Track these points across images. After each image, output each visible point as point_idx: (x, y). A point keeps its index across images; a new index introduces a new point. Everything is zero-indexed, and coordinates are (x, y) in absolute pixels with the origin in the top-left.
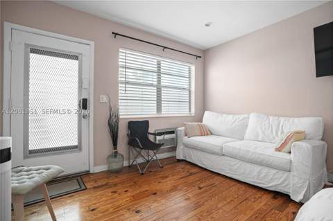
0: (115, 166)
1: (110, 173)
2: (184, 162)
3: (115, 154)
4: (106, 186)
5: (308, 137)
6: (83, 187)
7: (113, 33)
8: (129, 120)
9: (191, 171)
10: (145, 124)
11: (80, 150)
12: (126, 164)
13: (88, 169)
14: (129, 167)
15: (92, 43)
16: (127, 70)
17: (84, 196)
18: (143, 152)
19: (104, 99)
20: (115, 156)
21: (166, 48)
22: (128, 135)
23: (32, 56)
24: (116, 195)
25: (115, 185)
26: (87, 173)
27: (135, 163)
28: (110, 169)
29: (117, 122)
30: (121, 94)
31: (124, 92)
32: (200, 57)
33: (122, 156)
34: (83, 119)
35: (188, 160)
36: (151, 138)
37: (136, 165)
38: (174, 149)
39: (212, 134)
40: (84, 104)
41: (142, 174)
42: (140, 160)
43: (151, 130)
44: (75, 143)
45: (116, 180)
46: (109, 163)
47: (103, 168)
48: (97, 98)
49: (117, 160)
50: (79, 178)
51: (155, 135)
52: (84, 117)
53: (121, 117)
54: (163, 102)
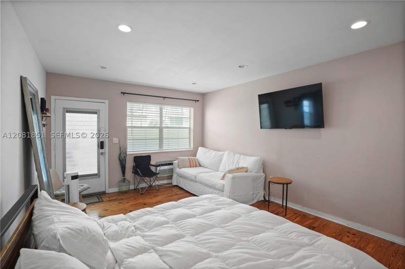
0: (124, 189)
1: (120, 193)
2: (177, 188)
3: (124, 180)
4: (115, 200)
5: (249, 171)
6: (101, 200)
7: (122, 93)
8: (135, 155)
9: (177, 193)
10: (148, 158)
11: (99, 177)
12: (132, 187)
13: (104, 190)
14: (135, 189)
15: (107, 102)
16: (133, 118)
17: (101, 205)
18: (147, 179)
19: (116, 140)
20: (124, 181)
21: (166, 98)
22: (134, 166)
23: (67, 114)
24: (121, 204)
25: (122, 199)
26: (104, 193)
27: (138, 187)
28: (120, 190)
29: (125, 157)
30: (129, 136)
31: (130, 134)
32: (198, 101)
33: (129, 182)
34: (101, 156)
35: (179, 185)
36: (153, 169)
37: (138, 189)
38: (171, 177)
39: (200, 166)
40: (101, 145)
41: (142, 194)
42: (143, 185)
43: (153, 162)
44: (96, 172)
45: (123, 197)
46: (119, 186)
47: (116, 190)
48: (110, 141)
49: (125, 184)
50: (98, 196)
51: (156, 166)
52: (102, 154)
53: (128, 153)
54: (164, 140)
